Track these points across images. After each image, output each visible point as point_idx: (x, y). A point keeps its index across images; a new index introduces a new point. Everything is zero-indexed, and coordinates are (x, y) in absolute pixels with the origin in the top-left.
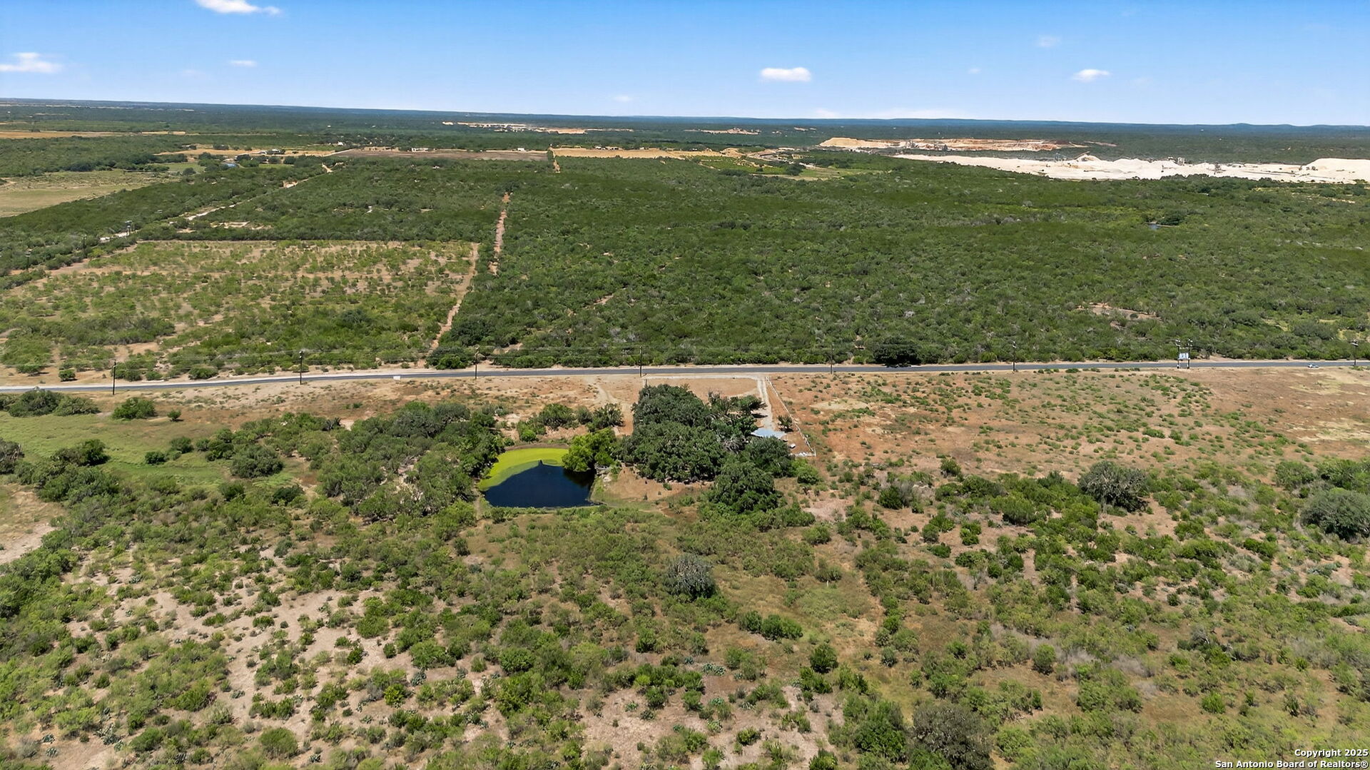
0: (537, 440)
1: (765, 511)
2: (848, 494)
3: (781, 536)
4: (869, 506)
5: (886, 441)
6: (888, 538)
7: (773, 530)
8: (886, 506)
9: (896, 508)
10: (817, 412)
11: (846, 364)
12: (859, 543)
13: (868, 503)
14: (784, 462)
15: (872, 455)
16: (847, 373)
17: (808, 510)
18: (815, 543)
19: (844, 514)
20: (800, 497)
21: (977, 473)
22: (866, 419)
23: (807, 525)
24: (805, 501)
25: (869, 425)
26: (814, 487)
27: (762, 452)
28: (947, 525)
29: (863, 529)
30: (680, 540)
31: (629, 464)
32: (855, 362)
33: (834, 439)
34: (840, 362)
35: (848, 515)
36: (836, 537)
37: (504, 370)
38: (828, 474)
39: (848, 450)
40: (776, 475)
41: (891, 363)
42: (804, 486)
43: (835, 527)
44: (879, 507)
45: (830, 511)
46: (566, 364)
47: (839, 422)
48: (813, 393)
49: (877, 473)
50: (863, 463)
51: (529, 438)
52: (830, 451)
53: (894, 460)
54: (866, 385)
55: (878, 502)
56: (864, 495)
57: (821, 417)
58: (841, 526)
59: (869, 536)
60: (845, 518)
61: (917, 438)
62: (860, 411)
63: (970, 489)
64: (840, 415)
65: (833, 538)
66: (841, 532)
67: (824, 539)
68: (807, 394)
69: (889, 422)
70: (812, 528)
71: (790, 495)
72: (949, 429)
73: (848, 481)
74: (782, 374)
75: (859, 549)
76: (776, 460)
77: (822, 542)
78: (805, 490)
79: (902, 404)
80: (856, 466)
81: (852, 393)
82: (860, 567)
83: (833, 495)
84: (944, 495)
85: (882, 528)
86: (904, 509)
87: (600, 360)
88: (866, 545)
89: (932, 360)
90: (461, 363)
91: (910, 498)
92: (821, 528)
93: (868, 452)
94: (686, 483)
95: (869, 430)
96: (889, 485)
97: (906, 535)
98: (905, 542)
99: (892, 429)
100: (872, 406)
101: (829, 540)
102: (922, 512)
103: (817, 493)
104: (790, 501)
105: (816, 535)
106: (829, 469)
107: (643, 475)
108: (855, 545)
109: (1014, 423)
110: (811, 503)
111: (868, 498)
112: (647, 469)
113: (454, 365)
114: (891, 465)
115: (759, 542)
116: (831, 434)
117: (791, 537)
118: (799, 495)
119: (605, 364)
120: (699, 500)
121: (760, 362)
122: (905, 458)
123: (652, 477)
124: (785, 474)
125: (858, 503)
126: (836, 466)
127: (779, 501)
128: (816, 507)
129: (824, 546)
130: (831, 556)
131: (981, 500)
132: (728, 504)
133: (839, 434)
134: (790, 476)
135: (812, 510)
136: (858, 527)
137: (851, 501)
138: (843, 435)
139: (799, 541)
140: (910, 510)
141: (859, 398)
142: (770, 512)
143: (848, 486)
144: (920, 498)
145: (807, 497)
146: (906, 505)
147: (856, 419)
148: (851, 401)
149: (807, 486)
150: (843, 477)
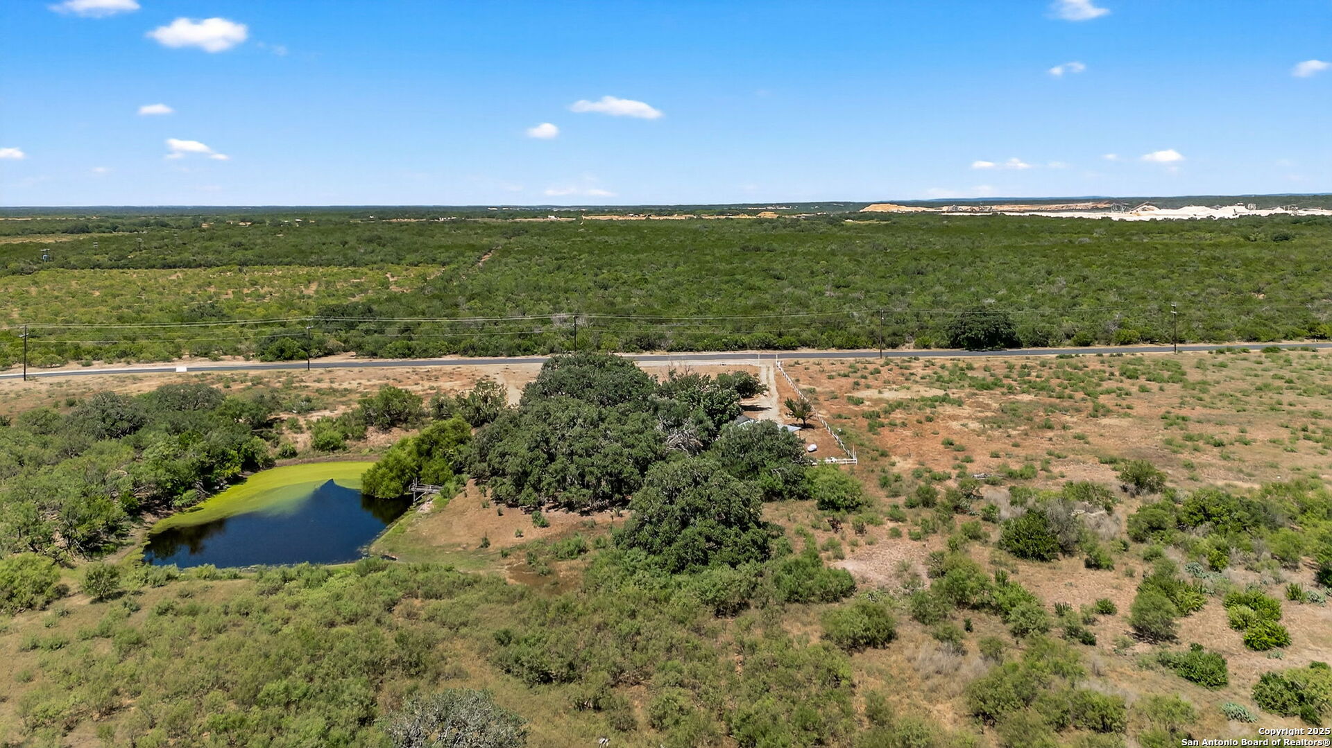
0: (345, 448)
1: (733, 565)
2: (929, 530)
3: (768, 623)
4: (980, 555)
5: (990, 439)
6: (1044, 630)
7: (753, 614)
8: (1022, 554)
9: (1043, 559)
10: (859, 402)
11: (903, 349)
12: (971, 643)
13: (975, 547)
14: (790, 468)
15: (969, 460)
16: (906, 358)
17: (839, 565)
18: (856, 644)
19: (922, 571)
20: (821, 538)
21: (1196, 487)
22: (949, 410)
23: (836, 599)
24: (832, 546)
25: (954, 418)
26: (852, 517)
27: (745, 449)
28: (1189, 598)
29: (975, 607)
30: (504, 639)
31: (479, 479)
32: (916, 347)
33: (889, 438)
34: (894, 346)
35: (933, 575)
36: (908, 630)
37: (366, 360)
38: (882, 493)
39: (918, 454)
40: (772, 495)
41: (975, 344)
42: (830, 514)
43: (906, 604)
44: (1003, 556)
45: (891, 568)
46: (465, 352)
47: (898, 415)
48: (851, 380)
49: (986, 491)
50: (954, 473)
51: (328, 443)
52: (884, 454)
53: (1015, 467)
54: (940, 371)
55: (1000, 545)
56: (966, 531)
57: (867, 406)
58: (921, 602)
59: (989, 626)
60: (927, 584)
61: (1050, 434)
62: (935, 399)
63: (1208, 517)
64: (899, 405)
65: (899, 630)
66: (921, 617)
67: (880, 638)
68: (843, 381)
69: (989, 414)
70: (848, 606)
71: (800, 533)
72: (1105, 421)
73: (927, 503)
74: (801, 360)
75: (974, 665)
76: (772, 465)
77: (872, 643)
78: (834, 525)
79: (1005, 390)
80: (940, 479)
81: (918, 378)
82: (984, 717)
83: (896, 534)
84: (1153, 529)
85: (1022, 606)
86: (1064, 562)
87: (519, 347)
88: (993, 651)
89: (1040, 341)
90: (302, 352)
91: (1074, 537)
92: (871, 604)
93: (961, 455)
94: (583, 513)
95: (955, 425)
96: (1020, 510)
97: (1087, 621)
98: (1089, 641)
99: (997, 423)
100: (954, 393)
101: (891, 637)
102: (1109, 567)
103: (860, 530)
104: (799, 545)
105: (859, 625)
106: (884, 484)
107: (498, 499)
108: (960, 651)
109: (1220, 412)
110: (846, 549)
111: (975, 537)
112: (507, 485)
113: (287, 354)
114: (1011, 475)
115: (707, 644)
116: (885, 431)
117: (794, 629)
118: (818, 533)
119: (527, 351)
120: (598, 545)
121: (768, 347)
122: (1038, 465)
123: (515, 505)
124: (791, 494)
125: (954, 548)
126: (898, 478)
127: (773, 544)
128: (858, 558)
129: (880, 652)
130: (897, 682)
131: (1245, 538)
132: (651, 551)
133: (899, 430)
134: (802, 497)
135: (850, 566)
136: (962, 603)
137: (937, 543)
138: (908, 433)
139: (815, 640)
140: (1078, 562)
141: (931, 385)
142: (745, 568)
143: (927, 514)
144: (1095, 535)
145: (837, 537)
146: (1066, 550)
147: (928, 411)
148: (915, 387)
149: (838, 515)
150: (914, 498)
